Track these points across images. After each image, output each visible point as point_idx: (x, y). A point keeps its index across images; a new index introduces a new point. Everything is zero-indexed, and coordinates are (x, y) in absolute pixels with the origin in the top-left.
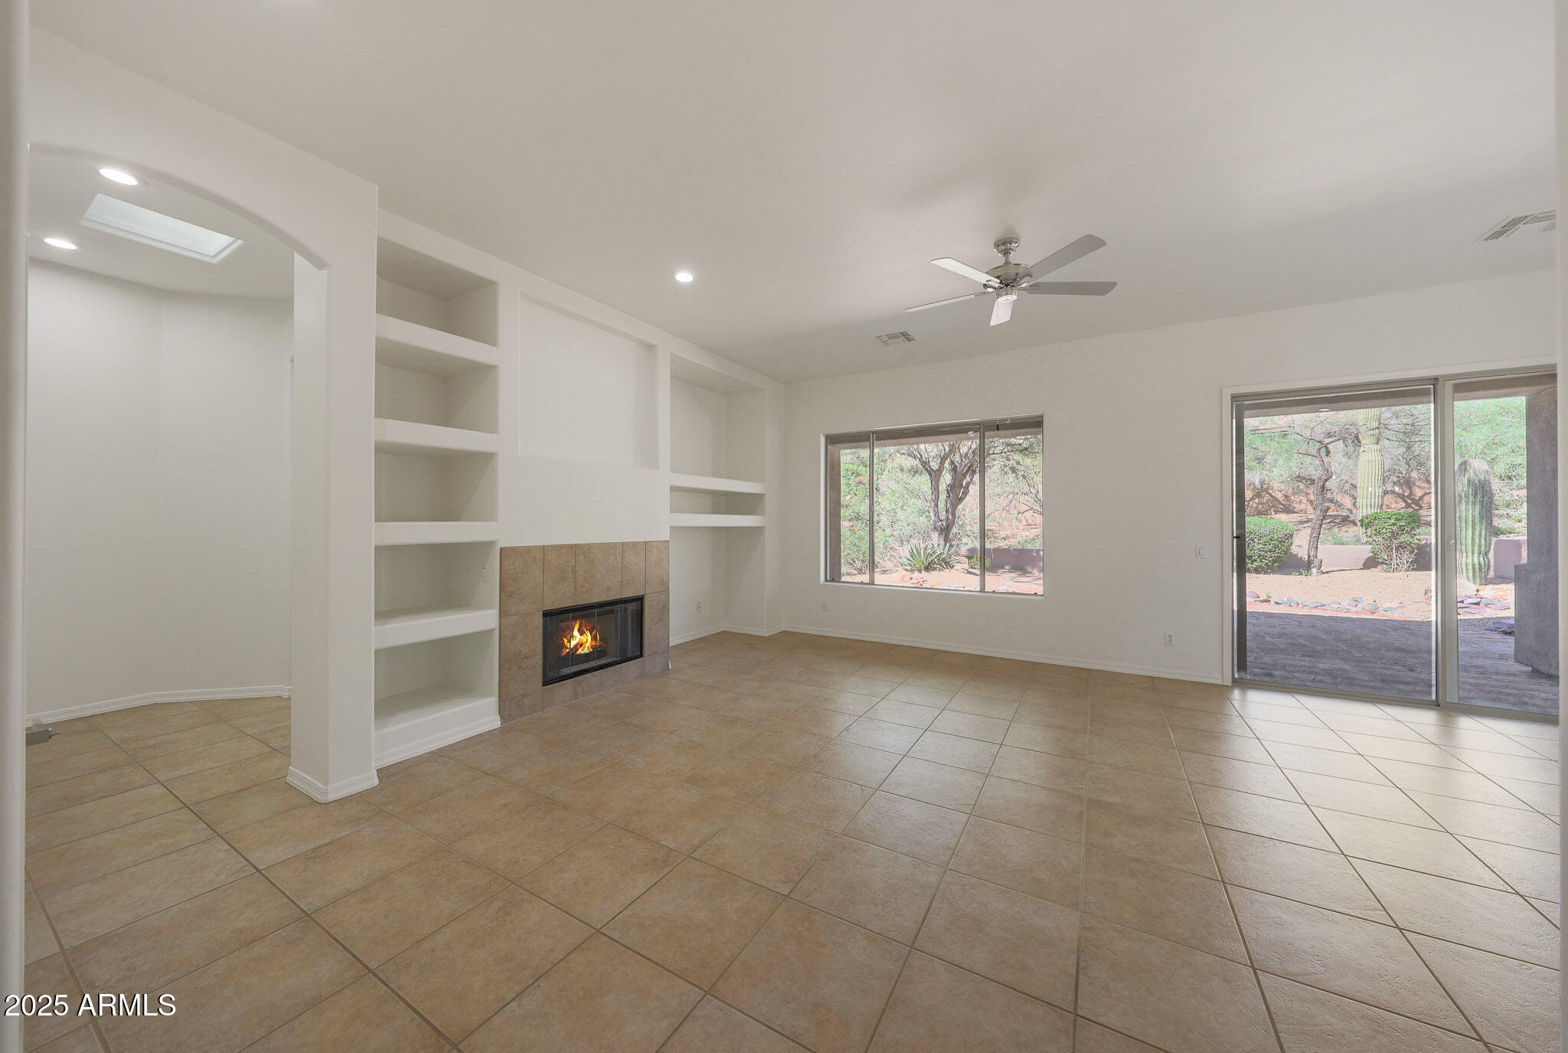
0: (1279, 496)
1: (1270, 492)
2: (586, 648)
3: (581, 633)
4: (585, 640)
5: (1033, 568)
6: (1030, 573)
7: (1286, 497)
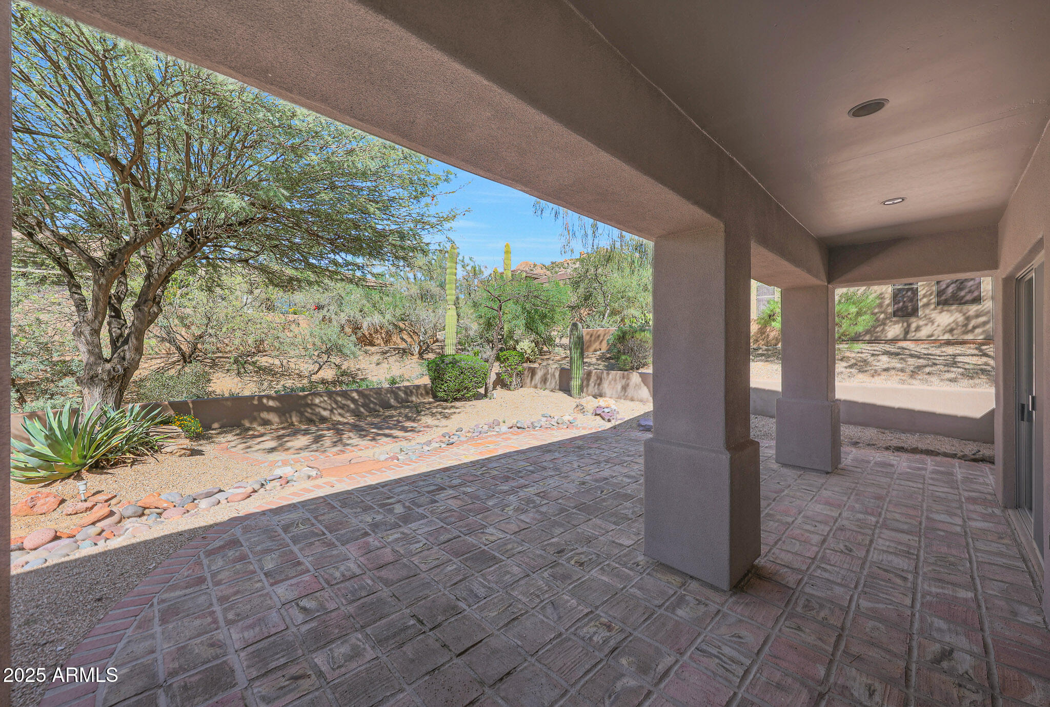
6: (250, 429)
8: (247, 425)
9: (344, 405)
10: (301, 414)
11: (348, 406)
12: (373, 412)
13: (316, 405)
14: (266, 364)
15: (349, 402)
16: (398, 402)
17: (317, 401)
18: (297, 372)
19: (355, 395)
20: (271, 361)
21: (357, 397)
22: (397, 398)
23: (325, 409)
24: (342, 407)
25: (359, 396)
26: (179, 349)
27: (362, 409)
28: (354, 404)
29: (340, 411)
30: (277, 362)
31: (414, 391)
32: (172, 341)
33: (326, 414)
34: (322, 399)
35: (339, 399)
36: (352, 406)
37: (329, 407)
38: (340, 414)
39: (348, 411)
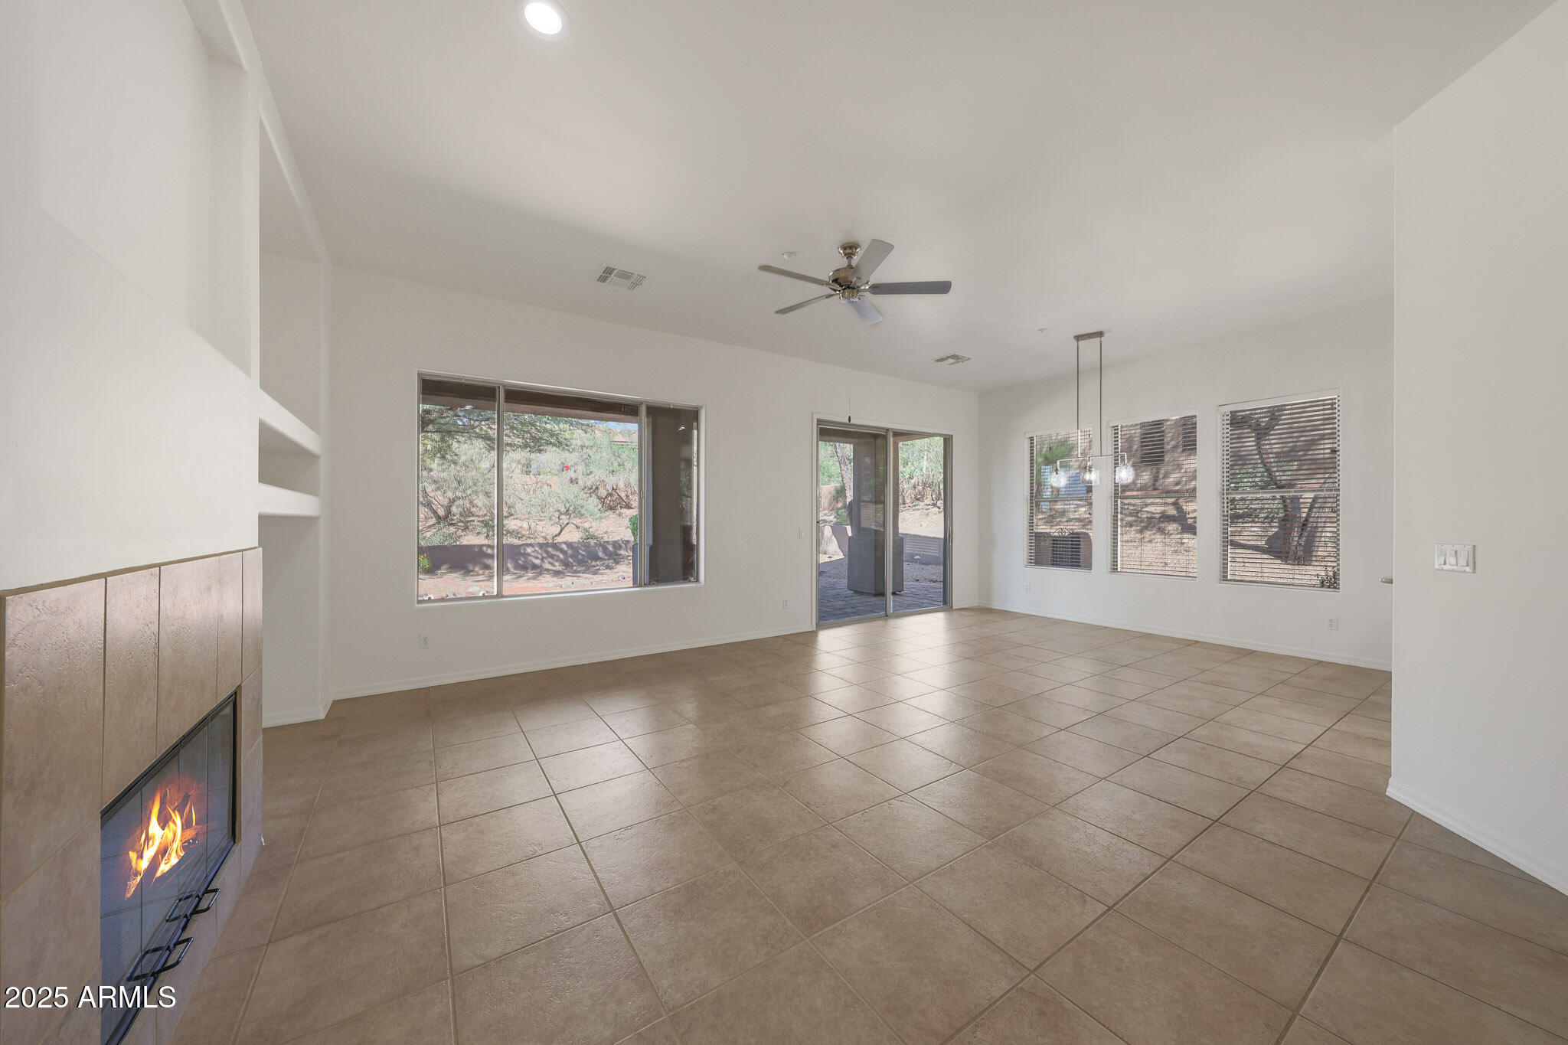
0: (623, 495)
1: (618, 491)
2: (174, 854)
3: (164, 822)
4: (170, 836)
5: (475, 566)
6: (472, 571)
7: (627, 496)
8: (471, 568)
9: (554, 555)
10: (516, 562)
11: (558, 556)
12: (581, 563)
13: (528, 554)
14: (515, 527)
15: (558, 553)
16: (606, 555)
17: (529, 550)
18: (543, 535)
19: (564, 547)
20: (519, 523)
21: (566, 549)
22: (605, 550)
23: (537, 558)
24: (552, 556)
25: (568, 547)
26: (435, 512)
27: (570, 560)
28: (563, 555)
29: (550, 560)
30: (525, 525)
31: (623, 545)
32: (429, 505)
33: (538, 562)
34: (533, 549)
35: (550, 549)
36: (561, 556)
37: (540, 557)
38: (549, 563)
39: (557, 561)
